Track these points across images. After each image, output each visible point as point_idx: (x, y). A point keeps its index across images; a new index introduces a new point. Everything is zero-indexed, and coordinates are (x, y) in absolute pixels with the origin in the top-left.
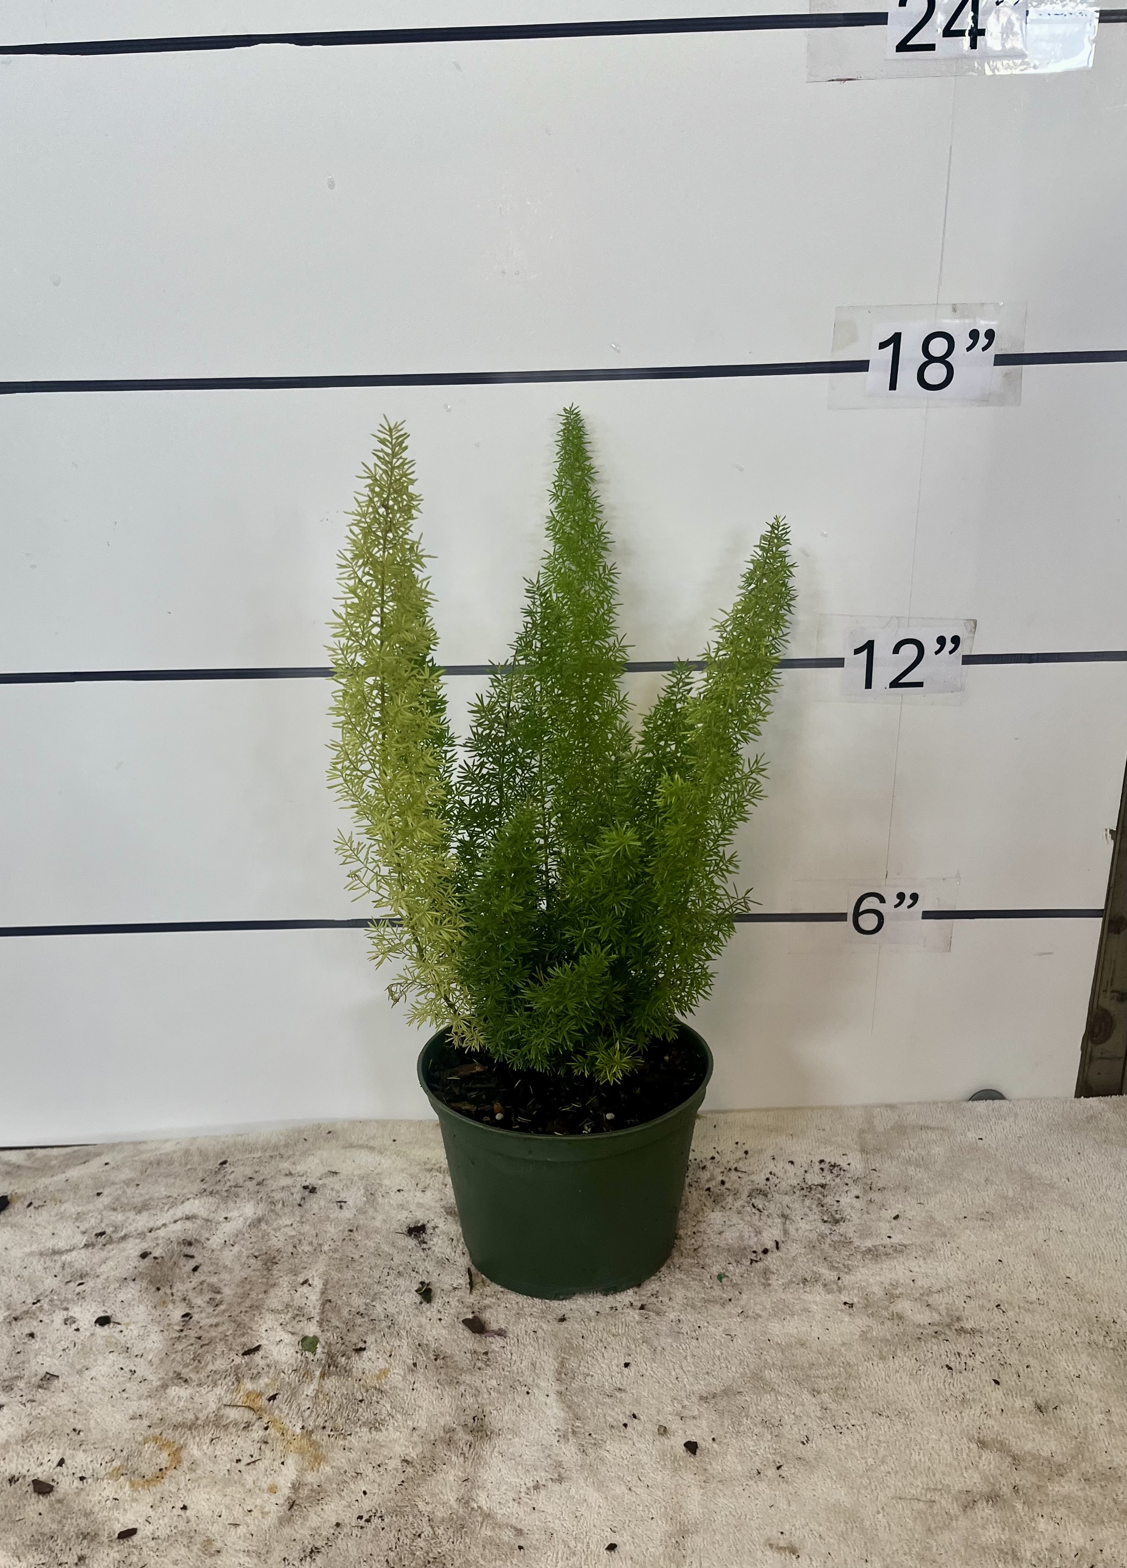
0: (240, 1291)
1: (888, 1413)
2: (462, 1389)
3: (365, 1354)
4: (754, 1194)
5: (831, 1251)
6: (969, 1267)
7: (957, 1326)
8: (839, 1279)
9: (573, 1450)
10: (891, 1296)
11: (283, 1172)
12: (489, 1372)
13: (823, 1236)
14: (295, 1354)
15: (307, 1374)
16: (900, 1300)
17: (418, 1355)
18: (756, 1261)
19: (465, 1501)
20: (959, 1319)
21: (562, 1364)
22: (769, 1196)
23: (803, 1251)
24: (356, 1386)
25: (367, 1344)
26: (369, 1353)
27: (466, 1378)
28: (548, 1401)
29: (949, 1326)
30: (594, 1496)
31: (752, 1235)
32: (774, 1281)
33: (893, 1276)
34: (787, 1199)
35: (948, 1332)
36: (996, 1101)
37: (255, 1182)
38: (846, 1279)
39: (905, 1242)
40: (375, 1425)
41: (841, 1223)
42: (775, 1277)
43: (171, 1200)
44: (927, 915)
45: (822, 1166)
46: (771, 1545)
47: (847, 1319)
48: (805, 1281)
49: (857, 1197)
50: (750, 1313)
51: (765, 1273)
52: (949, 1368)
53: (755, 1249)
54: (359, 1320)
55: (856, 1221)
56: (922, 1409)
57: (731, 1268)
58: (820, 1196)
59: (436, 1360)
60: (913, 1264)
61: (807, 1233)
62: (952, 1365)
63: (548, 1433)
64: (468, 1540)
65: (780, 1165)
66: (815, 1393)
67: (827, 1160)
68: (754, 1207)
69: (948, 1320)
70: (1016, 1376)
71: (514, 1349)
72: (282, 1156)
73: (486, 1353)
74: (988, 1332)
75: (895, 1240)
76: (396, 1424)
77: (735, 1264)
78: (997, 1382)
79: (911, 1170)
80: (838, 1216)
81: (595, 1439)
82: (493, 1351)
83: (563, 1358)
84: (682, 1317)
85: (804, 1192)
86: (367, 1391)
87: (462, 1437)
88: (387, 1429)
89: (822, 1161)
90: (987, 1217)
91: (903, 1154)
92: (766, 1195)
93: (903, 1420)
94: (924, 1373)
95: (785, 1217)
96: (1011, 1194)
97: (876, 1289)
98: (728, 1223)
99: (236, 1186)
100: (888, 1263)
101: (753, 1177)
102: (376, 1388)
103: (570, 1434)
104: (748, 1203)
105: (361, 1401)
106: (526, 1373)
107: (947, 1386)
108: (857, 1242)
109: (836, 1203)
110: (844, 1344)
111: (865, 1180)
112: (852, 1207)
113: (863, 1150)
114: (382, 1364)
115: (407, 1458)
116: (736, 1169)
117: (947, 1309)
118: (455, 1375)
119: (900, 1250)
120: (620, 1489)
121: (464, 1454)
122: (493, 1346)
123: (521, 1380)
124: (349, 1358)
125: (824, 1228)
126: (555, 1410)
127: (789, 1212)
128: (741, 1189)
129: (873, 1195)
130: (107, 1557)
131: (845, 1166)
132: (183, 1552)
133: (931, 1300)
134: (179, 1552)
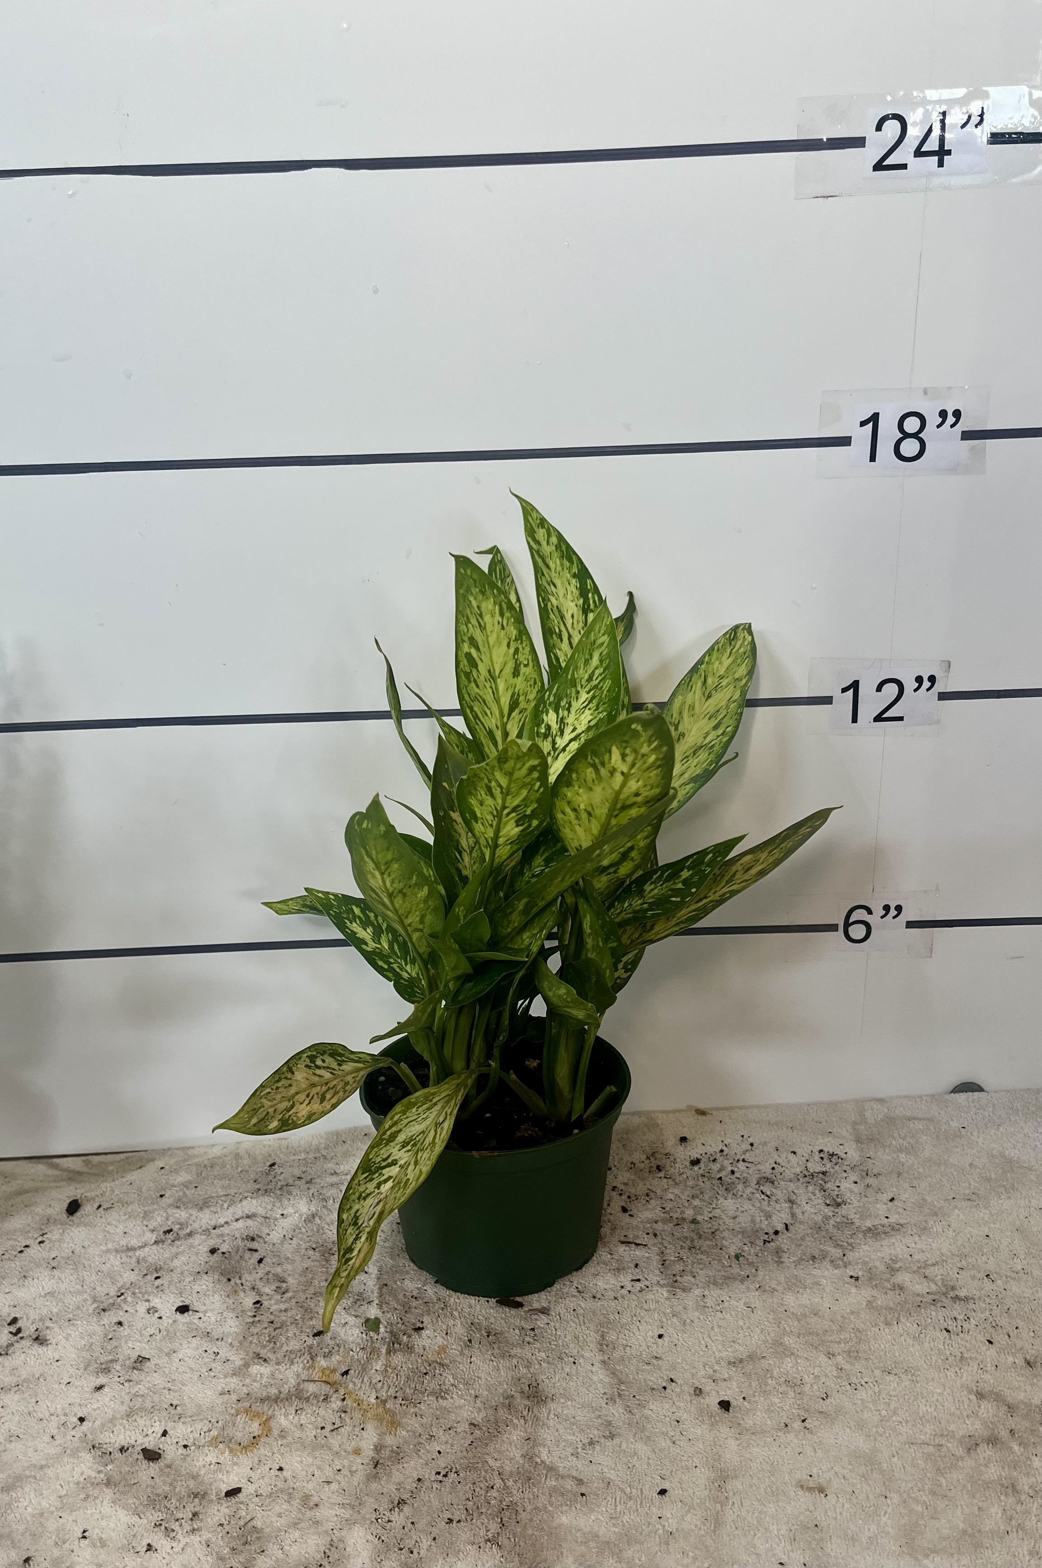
0: (303, 1279)
1: (895, 1371)
2: (515, 1361)
3: (424, 1333)
4: (761, 1182)
5: (835, 1231)
6: (959, 1243)
7: (952, 1294)
8: (844, 1255)
9: (621, 1410)
10: (891, 1269)
11: (328, 1171)
12: (537, 1345)
13: (827, 1218)
14: (360, 1334)
15: (374, 1352)
16: (899, 1272)
17: (471, 1333)
18: (769, 1242)
19: (529, 1457)
20: (953, 1288)
21: (603, 1336)
22: (776, 1183)
23: (810, 1231)
24: (419, 1361)
25: (425, 1324)
26: (427, 1332)
27: (517, 1351)
28: (594, 1370)
29: (944, 1294)
30: (642, 1448)
31: (763, 1219)
32: (785, 1257)
33: (893, 1252)
34: (792, 1186)
35: (944, 1300)
36: (976, 1093)
37: (303, 1181)
38: (851, 1256)
39: (902, 1222)
40: (441, 1394)
41: (843, 1206)
42: (786, 1255)
43: (230, 1197)
44: (910, 925)
45: (822, 1155)
46: (802, 1486)
47: (853, 1290)
48: (814, 1258)
49: (856, 1183)
50: (767, 1288)
51: (777, 1252)
52: (948, 1331)
53: (766, 1231)
54: (414, 1303)
55: (856, 1204)
56: (926, 1367)
57: (746, 1248)
58: (821, 1182)
59: (488, 1336)
60: (908, 1240)
61: (812, 1216)
62: (950, 1328)
63: (596, 1397)
64: (535, 1490)
65: (783, 1156)
66: (831, 1356)
67: (826, 1150)
68: (763, 1193)
69: (944, 1290)
70: (1006, 1336)
71: (558, 1325)
72: (325, 1157)
73: (533, 1329)
74: (980, 1298)
75: (892, 1220)
76: (460, 1393)
77: (749, 1245)
78: (990, 1342)
79: (903, 1157)
80: (839, 1200)
81: (639, 1400)
82: (539, 1327)
83: (603, 1332)
84: (706, 1293)
85: (807, 1179)
86: (430, 1365)
87: (520, 1402)
88: (452, 1398)
89: (821, 1151)
90: (972, 1198)
91: (894, 1142)
92: (773, 1183)
93: (910, 1377)
94: (926, 1336)
95: (791, 1202)
96: (993, 1176)
97: (877, 1264)
98: (740, 1209)
99: (287, 1185)
100: (887, 1241)
101: (760, 1167)
102: (437, 1362)
103: (616, 1397)
104: (757, 1190)
105: (426, 1374)
106: (571, 1346)
107: (947, 1347)
108: (858, 1222)
109: (836, 1189)
110: (852, 1313)
111: (861, 1167)
112: (851, 1191)
113: (858, 1141)
114: (440, 1341)
115: (474, 1421)
116: (744, 1161)
117: (943, 1279)
118: (506, 1349)
119: (897, 1228)
120: (664, 1443)
121: (524, 1417)
122: (538, 1323)
123: (567, 1352)
124: (409, 1336)
125: (828, 1211)
126: (601, 1377)
127: (794, 1197)
128: (749, 1179)
129: (870, 1180)
130: (218, 1512)
131: (842, 1155)
132: (285, 1506)
133: (927, 1272)
134: (281, 1506)
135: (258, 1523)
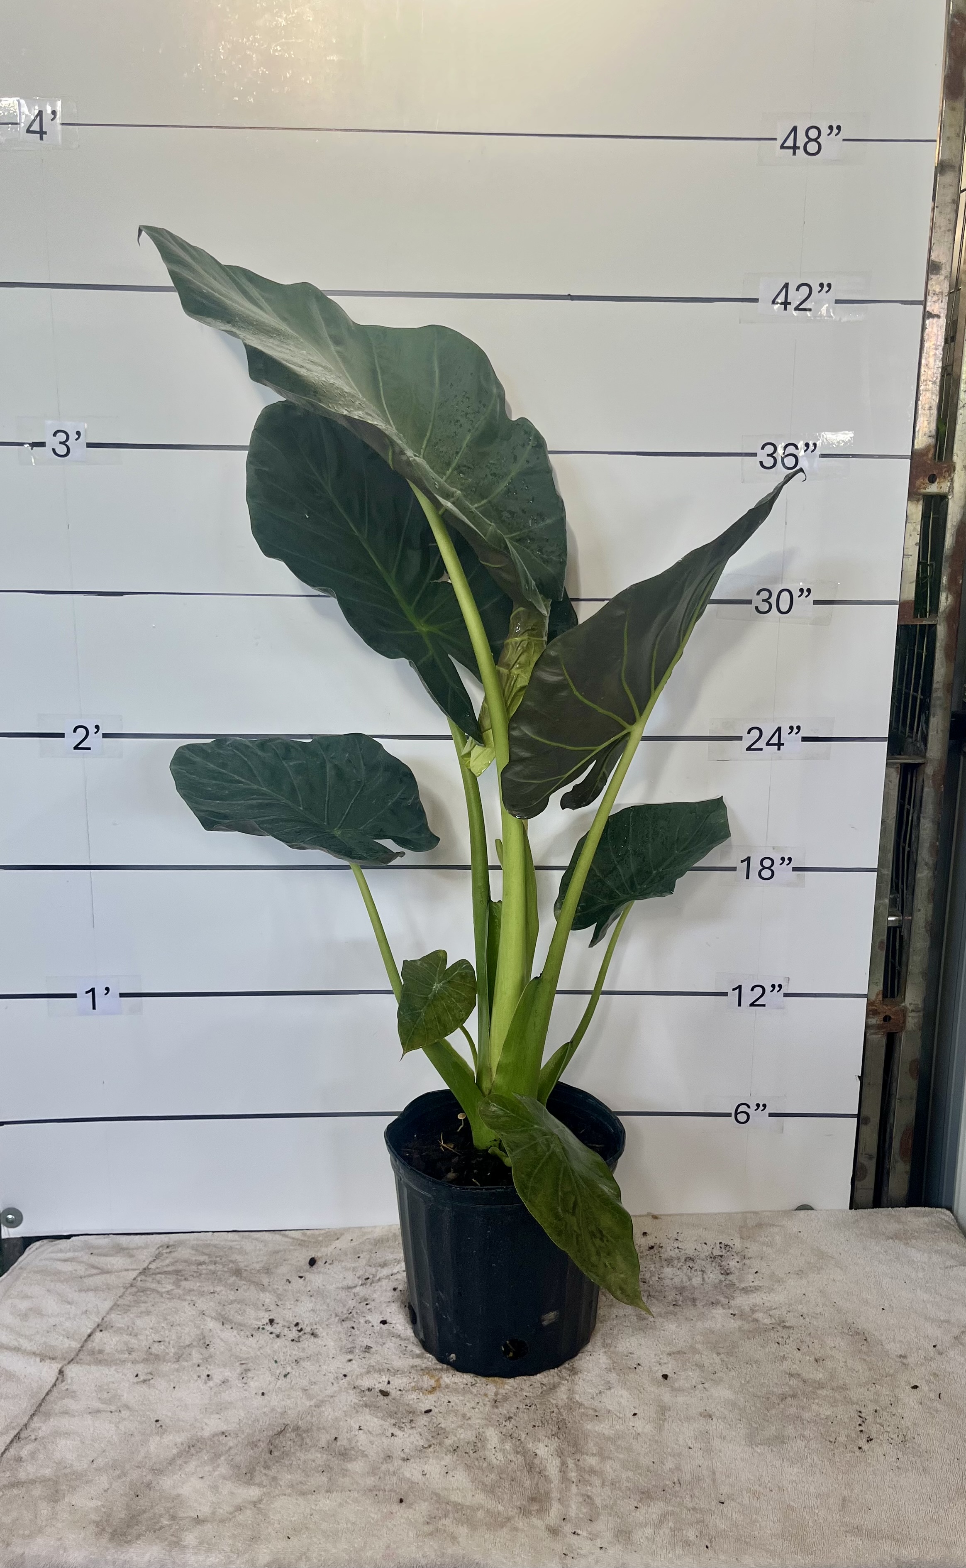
1: (750, 1362)
4: (687, 1260)
5: (725, 1289)
6: (789, 1297)
7: (782, 1324)
8: (729, 1302)
10: (753, 1311)
13: (721, 1281)
16: (757, 1312)
20: (784, 1322)
22: (695, 1261)
23: (712, 1288)
29: (779, 1325)
30: (625, 1395)
32: (698, 1303)
33: (755, 1301)
34: (704, 1263)
35: (778, 1327)
36: (808, 1211)
38: (732, 1303)
39: (760, 1285)
41: (730, 1275)
42: (698, 1301)
44: (770, 1115)
45: (721, 1245)
46: (701, 1415)
47: (733, 1321)
48: (713, 1303)
49: (738, 1262)
50: (688, 1319)
51: (694, 1300)
55: (737, 1274)
56: (766, 1361)
57: (678, 1297)
58: (719, 1261)
60: (763, 1295)
61: (714, 1280)
62: (779, 1342)
63: (603, 1370)
64: (575, 1413)
65: (700, 1245)
66: (718, 1354)
67: (723, 1242)
68: (688, 1266)
69: (779, 1322)
70: (807, 1347)
74: (796, 1327)
75: (755, 1284)
78: (799, 1349)
79: (764, 1248)
80: (728, 1272)
81: (624, 1372)
84: (656, 1321)
85: (712, 1259)
89: (720, 1243)
90: (800, 1273)
91: (760, 1239)
92: (693, 1260)
93: (757, 1365)
94: (767, 1346)
95: (703, 1272)
96: (812, 1261)
97: (746, 1307)
98: (675, 1274)
100: (752, 1295)
101: (687, 1251)
103: (612, 1370)
104: (685, 1264)
107: (777, 1351)
108: (737, 1284)
109: (727, 1265)
110: (731, 1333)
111: (742, 1253)
112: (735, 1267)
113: (741, 1238)
116: (678, 1247)
117: (778, 1317)
125: (722, 1277)
127: (705, 1269)
129: (745, 1261)
130: (424, 1420)
131: (732, 1246)
132: (455, 1418)
133: (771, 1313)
134: (452, 1418)
135: (443, 1425)
